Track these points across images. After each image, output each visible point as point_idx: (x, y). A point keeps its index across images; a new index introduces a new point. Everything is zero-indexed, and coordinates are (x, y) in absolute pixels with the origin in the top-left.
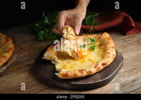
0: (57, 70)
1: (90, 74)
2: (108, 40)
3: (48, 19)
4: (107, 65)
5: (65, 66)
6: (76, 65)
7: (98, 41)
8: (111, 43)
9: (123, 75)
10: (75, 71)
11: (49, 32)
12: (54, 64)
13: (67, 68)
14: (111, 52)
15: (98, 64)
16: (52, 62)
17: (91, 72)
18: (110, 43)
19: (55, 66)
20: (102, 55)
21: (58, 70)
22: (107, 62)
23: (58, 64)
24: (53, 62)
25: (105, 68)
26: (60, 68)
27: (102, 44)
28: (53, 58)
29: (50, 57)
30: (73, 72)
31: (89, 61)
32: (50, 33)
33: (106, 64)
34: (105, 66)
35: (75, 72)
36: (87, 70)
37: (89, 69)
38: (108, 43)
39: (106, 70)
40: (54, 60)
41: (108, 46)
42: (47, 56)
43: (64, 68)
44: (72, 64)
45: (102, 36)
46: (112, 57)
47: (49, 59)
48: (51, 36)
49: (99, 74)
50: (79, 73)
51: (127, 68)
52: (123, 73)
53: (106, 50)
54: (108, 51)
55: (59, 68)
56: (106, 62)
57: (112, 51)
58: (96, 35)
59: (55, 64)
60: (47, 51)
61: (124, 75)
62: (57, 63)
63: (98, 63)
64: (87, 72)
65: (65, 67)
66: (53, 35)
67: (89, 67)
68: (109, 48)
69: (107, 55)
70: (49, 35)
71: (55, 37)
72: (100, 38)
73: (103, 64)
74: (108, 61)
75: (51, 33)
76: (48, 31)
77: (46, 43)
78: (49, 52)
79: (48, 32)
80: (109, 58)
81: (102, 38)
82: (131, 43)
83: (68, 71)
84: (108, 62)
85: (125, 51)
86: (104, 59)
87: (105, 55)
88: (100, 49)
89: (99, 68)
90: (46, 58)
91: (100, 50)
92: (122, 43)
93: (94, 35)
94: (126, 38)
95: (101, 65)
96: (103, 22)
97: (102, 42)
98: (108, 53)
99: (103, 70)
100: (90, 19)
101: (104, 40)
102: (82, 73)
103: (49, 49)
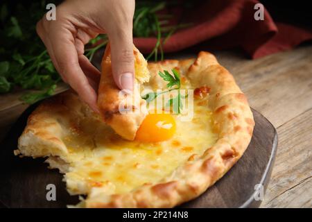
0: (71, 193)
1: (192, 196)
2: (219, 74)
3: (20, 24)
4: (238, 158)
5: (98, 174)
6: (135, 166)
7: (187, 81)
8: (229, 82)
9: (286, 183)
10: (138, 192)
11: (27, 65)
12: (57, 170)
13: (107, 182)
14: (238, 111)
15: (212, 158)
16: (48, 164)
17: (193, 189)
18: (226, 83)
19: (62, 175)
20: (213, 123)
21: (75, 190)
22: (236, 147)
23: (70, 169)
24: (53, 164)
25: (234, 167)
26: (83, 184)
27: (203, 88)
28: (50, 151)
29: (41, 149)
30: (135, 198)
31: (177, 150)
32: (30, 68)
33: (236, 154)
34: (233, 160)
35: (139, 197)
36: (181, 184)
37: (184, 178)
38: (221, 84)
39: (235, 173)
40: (57, 157)
41: (225, 93)
42: (30, 146)
43: (98, 185)
44: (120, 166)
45: (195, 64)
46: (248, 128)
47: (36, 153)
48: (35, 77)
49: (216, 190)
50: (156, 198)
51: (291, 157)
52: (283, 176)
53: (223, 108)
54: (229, 110)
55: (78, 185)
56: (233, 148)
57: (242, 108)
58: (176, 64)
59: (62, 171)
60: (28, 127)
61: (290, 182)
62: (68, 164)
63: (211, 154)
64: (180, 193)
65: (99, 180)
66: (40, 73)
67: (184, 173)
68: (230, 100)
69: (231, 123)
70: (30, 74)
71: (47, 77)
72: (190, 69)
73: (227, 156)
74: (237, 143)
75: (34, 66)
76: (25, 60)
77: (20, 100)
78: (36, 131)
79: (23, 63)
80: (238, 133)
81: (196, 69)
82: (274, 80)
83: (115, 196)
84: (241, 147)
85: (266, 104)
86: (226, 138)
87: (222, 122)
88: (200, 104)
89: (216, 172)
90: (26, 153)
91: (200, 108)
92: (251, 82)
93: (172, 63)
94: (256, 67)
95: (220, 159)
96: (181, 26)
97: (200, 82)
98: (230, 116)
99: (227, 174)
100: (146, 21)
101: (204, 76)
102: (166, 196)
103: (34, 119)
